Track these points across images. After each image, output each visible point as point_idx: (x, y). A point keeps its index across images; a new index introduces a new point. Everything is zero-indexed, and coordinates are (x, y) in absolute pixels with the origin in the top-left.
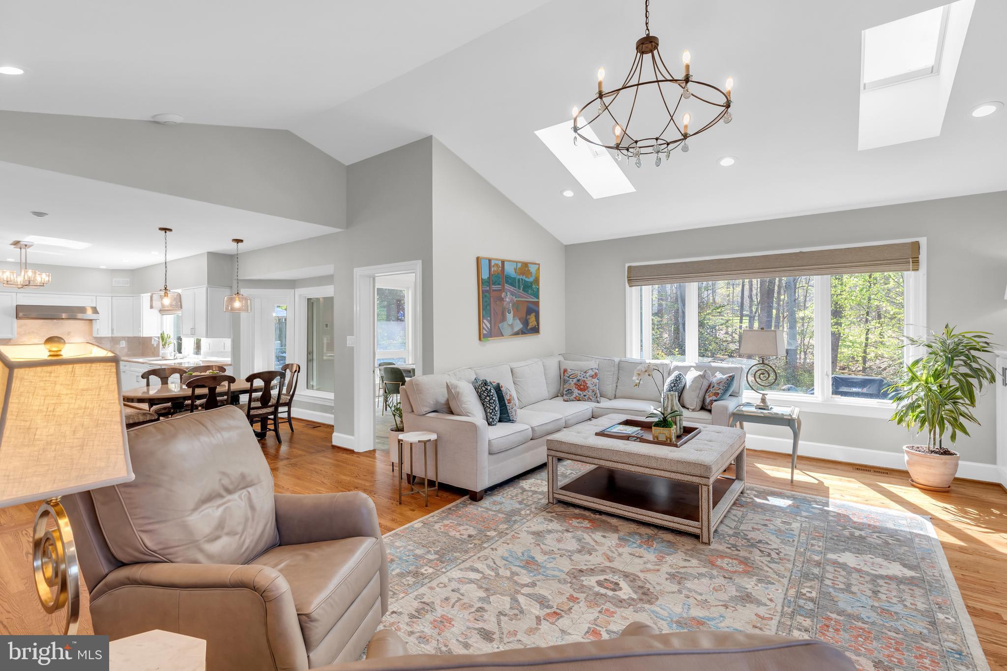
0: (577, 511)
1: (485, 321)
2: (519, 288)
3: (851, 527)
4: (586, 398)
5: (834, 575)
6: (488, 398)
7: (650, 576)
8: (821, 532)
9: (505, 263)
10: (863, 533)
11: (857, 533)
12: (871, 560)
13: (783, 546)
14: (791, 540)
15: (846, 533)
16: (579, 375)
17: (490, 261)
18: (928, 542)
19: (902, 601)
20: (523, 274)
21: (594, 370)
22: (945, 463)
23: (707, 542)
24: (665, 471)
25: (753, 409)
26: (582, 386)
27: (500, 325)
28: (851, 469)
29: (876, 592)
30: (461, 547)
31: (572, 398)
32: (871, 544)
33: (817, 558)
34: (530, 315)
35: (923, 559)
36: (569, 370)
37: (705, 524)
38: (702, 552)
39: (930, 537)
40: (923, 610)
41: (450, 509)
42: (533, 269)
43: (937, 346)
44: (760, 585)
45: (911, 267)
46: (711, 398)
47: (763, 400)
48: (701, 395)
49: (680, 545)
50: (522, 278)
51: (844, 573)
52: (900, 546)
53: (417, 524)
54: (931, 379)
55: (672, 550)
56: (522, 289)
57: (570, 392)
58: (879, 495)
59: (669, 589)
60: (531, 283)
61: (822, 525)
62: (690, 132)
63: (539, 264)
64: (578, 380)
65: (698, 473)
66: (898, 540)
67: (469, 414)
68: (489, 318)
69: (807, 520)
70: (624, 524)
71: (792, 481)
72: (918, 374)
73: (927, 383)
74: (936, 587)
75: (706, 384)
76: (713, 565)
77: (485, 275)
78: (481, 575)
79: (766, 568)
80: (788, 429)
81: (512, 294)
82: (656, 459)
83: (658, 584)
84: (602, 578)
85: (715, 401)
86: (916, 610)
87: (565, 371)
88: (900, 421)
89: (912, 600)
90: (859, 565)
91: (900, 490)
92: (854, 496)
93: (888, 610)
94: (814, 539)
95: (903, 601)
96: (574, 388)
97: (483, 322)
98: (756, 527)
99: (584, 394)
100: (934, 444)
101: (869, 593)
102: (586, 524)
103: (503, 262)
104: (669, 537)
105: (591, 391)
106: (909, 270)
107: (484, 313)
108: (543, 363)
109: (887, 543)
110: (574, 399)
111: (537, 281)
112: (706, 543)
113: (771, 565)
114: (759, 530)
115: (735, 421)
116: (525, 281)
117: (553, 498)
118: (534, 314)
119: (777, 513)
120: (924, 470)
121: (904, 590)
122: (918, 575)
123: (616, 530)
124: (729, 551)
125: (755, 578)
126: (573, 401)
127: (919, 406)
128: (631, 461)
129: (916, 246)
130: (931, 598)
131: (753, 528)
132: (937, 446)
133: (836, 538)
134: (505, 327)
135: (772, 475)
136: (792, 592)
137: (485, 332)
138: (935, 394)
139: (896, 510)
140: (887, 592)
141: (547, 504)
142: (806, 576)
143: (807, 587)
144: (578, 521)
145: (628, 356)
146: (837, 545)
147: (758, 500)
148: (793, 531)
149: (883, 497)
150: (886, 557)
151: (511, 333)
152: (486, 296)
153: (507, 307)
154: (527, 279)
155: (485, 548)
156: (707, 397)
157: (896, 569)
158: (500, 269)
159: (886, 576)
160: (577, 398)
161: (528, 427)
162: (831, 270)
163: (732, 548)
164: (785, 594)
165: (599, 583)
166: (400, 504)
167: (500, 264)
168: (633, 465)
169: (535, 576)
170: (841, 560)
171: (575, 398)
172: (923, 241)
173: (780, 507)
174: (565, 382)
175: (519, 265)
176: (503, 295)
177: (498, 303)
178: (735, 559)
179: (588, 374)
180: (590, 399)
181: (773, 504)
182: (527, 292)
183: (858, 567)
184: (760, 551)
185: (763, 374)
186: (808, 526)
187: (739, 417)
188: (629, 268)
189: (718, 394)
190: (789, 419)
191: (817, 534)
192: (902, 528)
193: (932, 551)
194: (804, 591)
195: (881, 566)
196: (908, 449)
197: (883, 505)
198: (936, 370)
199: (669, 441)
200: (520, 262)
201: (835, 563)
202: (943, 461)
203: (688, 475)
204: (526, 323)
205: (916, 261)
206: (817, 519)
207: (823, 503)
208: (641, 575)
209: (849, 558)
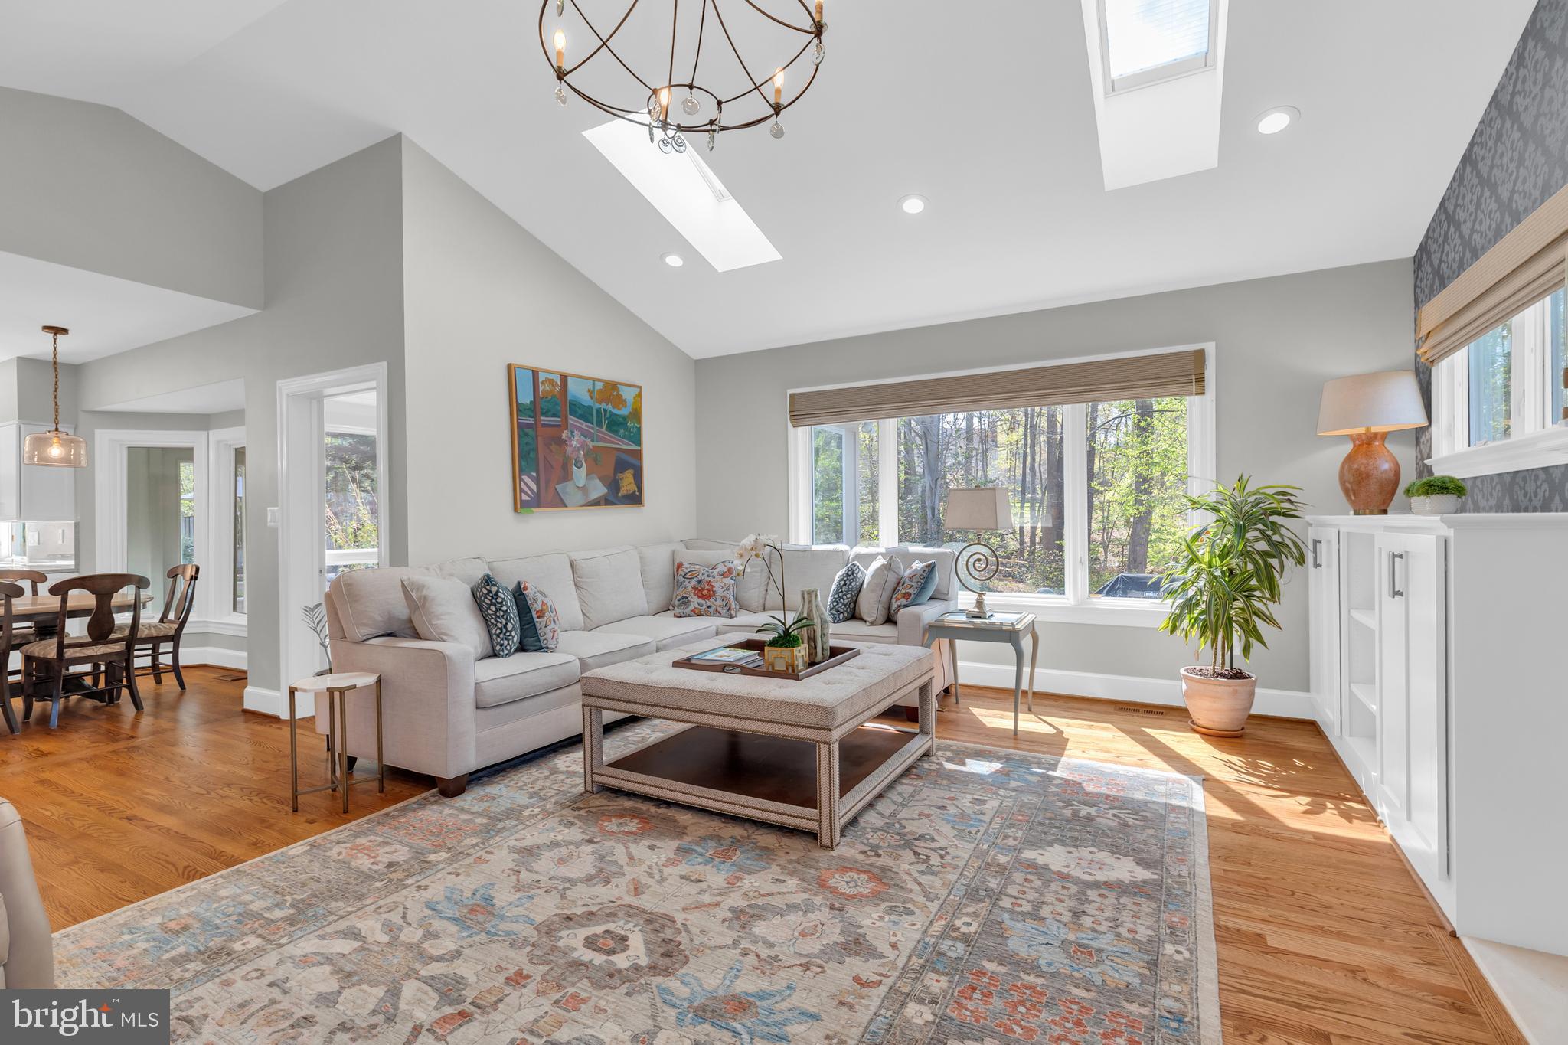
0: (628, 804)
1: (525, 478)
2: (599, 424)
3: (1079, 802)
4: (711, 610)
5: (1020, 888)
6: (493, 608)
7: (694, 919)
8: (1028, 812)
9: (569, 378)
10: (1093, 811)
11: (1085, 811)
12: (1090, 857)
13: (956, 843)
14: (974, 830)
15: (1068, 812)
16: (702, 572)
17: (535, 373)
18: (1188, 818)
19: (1116, 924)
20: (607, 401)
21: (727, 564)
22: (1235, 692)
23: (829, 844)
24: (763, 721)
25: (963, 618)
26: (705, 591)
27: (559, 487)
28: (1111, 709)
29: (1077, 914)
30: (357, 888)
31: (688, 611)
32: (1100, 829)
33: (1003, 859)
34: (622, 472)
35: (1172, 847)
36: (686, 565)
37: (825, 812)
38: (813, 863)
39: (1193, 810)
40: (1144, 940)
41: (386, 815)
42: (628, 394)
43: (1226, 510)
44: (887, 918)
45: (1194, 389)
46: (898, 603)
47: (980, 604)
48: (885, 598)
49: (781, 854)
50: (606, 407)
51: (1037, 883)
52: (1144, 828)
53: (297, 849)
54: (1216, 561)
55: (763, 864)
56: (604, 427)
57: (684, 601)
58: (1140, 748)
59: (719, 941)
60: (625, 418)
61: (1034, 801)
62: (784, 102)
63: (640, 387)
64: (700, 582)
65: (813, 722)
66: (1145, 819)
67: (444, 637)
68: (534, 474)
69: (1014, 794)
70: (703, 821)
71: (1015, 731)
72: (1199, 554)
73: (1210, 566)
74: (1177, 895)
75: (892, 579)
76: (823, 886)
77: (526, 397)
78: (357, 944)
79: (912, 885)
80: (1008, 647)
81: (585, 434)
82: (749, 700)
83: (703, 931)
84: (599, 929)
85: (906, 606)
86: (1134, 941)
87: (680, 566)
88: (1174, 629)
89: (1132, 923)
90: (1067, 867)
91: (1173, 738)
92: (1102, 751)
93: (1087, 947)
94: (1012, 826)
95: (1117, 926)
96: (692, 595)
97: (521, 479)
98: (926, 812)
99: (709, 603)
100: (1223, 663)
101: (1067, 917)
102: (633, 825)
103: (564, 378)
104: (769, 839)
105: (719, 599)
106: (1192, 394)
107: (523, 463)
108: (639, 553)
109: (1125, 825)
110: (692, 614)
111: (636, 415)
112: (827, 847)
113: (924, 879)
114: (928, 816)
115: (932, 638)
116: (612, 414)
117: (593, 782)
118: (631, 471)
119: (970, 785)
120: (1206, 704)
121: (1125, 906)
122: (1156, 877)
123: (680, 832)
124: (862, 857)
125: (884, 905)
126: (689, 616)
127: (1198, 604)
128: (711, 708)
129: (1200, 355)
130: (1163, 916)
131: (921, 814)
132: (1227, 666)
133: (1047, 822)
134: (567, 490)
135: (988, 725)
136: (938, 927)
137: (525, 497)
138: (1221, 584)
139: (1158, 770)
140: (1097, 913)
141: (581, 795)
142: (973, 895)
143: (968, 914)
144: (620, 821)
145: (793, 541)
146: (1046, 833)
147: (948, 766)
148: (984, 814)
149: (1145, 750)
150: (1116, 850)
151: (583, 502)
152: (526, 434)
153: (574, 456)
154: (616, 411)
155: (406, 887)
156: (893, 600)
157: (1125, 870)
158: (558, 389)
159: (1105, 883)
160: (697, 611)
161: (571, 658)
162: (1085, 396)
163: (870, 853)
164: (925, 932)
165: (591, 943)
166: (295, 810)
167: (558, 380)
168: (714, 714)
169: (470, 936)
170: (1041, 861)
171: (693, 611)
172: (1210, 348)
173: (979, 775)
174: (680, 584)
175: (599, 386)
176: (565, 435)
177: (554, 447)
178: (865, 872)
179: (716, 571)
180: (717, 613)
181: (972, 771)
182: (616, 432)
183: (1064, 870)
184: (915, 853)
185: (979, 560)
186: (1011, 804)
187: (938, 631)
188: (792, 396)
189: (910, 595)
190: (1010, 631)
191: (1020, 818)
192: (1155, 799)
193: (1189, 832)
194: (958, 923)
195: (1102, 865)
196: (1186, 674)
197: (1142, 764)
198: (1225, 546)
199: (790, 671)
200: (600, 380)
201: (1033, 867)
202: (1231, 689)
203: (798, 726)
204: (614, 486)
205: (1201, 380)
206: (1030, 792)
207: (1050, 764)
208: (679, 918)
209: (1055, 857)
